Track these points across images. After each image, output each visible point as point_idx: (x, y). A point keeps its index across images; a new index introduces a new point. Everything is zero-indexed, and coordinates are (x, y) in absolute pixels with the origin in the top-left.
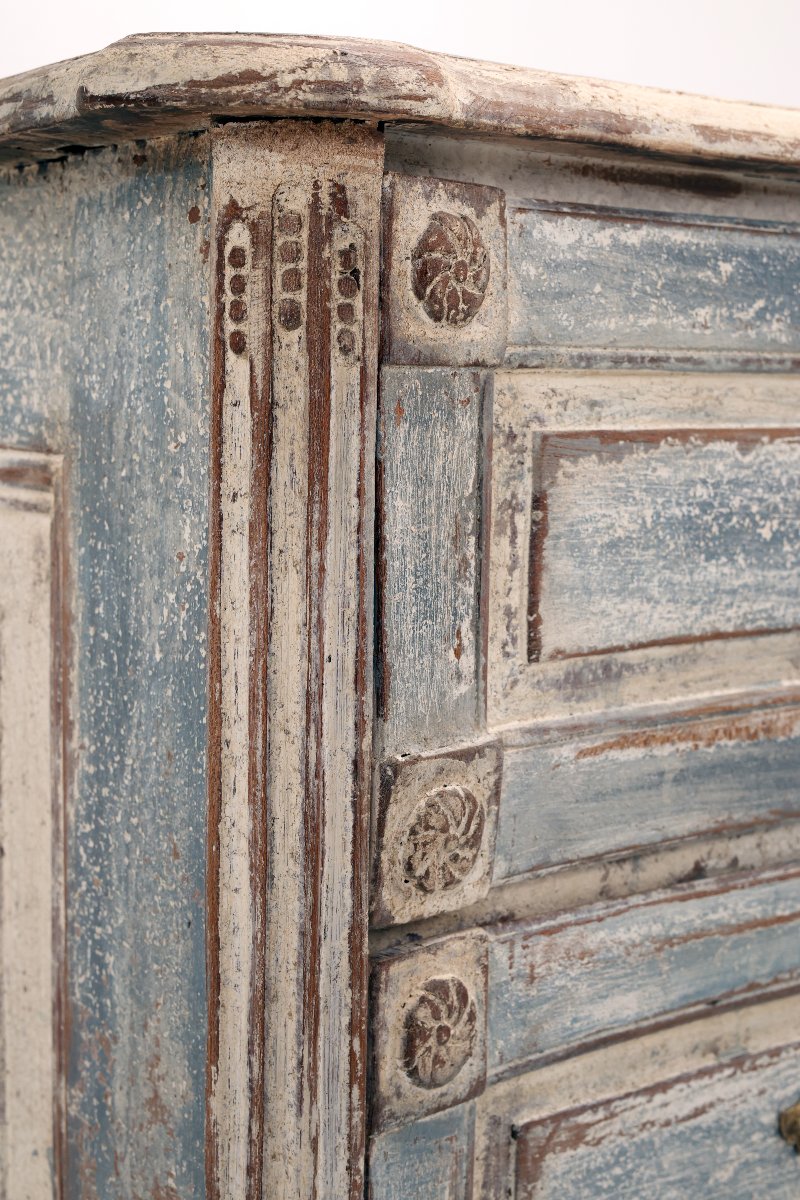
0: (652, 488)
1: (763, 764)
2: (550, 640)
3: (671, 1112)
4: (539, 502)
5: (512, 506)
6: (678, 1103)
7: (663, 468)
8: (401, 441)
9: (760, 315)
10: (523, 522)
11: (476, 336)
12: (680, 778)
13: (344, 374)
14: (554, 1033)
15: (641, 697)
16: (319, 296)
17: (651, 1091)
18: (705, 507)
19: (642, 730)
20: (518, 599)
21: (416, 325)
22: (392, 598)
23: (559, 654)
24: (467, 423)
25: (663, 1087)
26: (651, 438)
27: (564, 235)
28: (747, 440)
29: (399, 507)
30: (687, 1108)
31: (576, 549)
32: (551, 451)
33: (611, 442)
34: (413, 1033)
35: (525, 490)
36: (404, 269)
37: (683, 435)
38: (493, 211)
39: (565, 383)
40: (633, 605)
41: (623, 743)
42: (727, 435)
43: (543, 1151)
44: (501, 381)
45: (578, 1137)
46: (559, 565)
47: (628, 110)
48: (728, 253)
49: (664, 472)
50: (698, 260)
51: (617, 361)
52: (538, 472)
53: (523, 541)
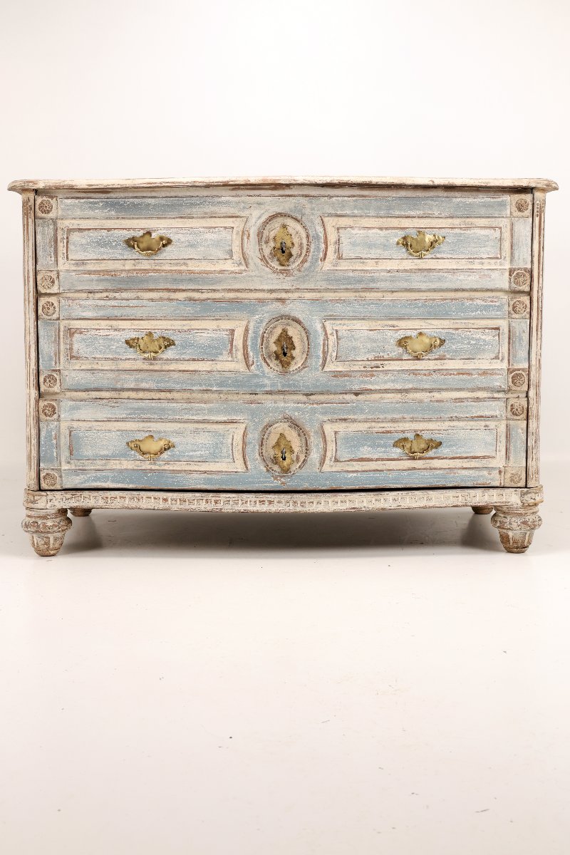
0: (90, 237)
1: (114, 280)
2: (70, 257)
3: (101, 334)
4: (67, 238)
5: (63, 238)
6: (102, 333)
7: (91, 234)
8: (39, 229)
9: (109, 211)
10: (65, 241)
11: (52, 215)
12: (97, 280)
13: (30, 220)
14: (74, 315)
15: (90, 267)
16: (27, 211)
17: (97, 329)
18: (100, 240)
19: (90, 272)
20: (65, 251)
21: (39, 214)
22: (38, 249)
23: (72, 260)
24: (51, 227)
25: (99, 329)
26: (89, 229)
27: (69, 201)
28: (109, 230)
29: (38, 237)
30: (104, 334)
31: (74, 244)
32: (70, 231)
33: (80, 230)
34: (43, 308)
35: (65, 237)
36: (37, 207)
37: (96, 229)
38: (55, 199)
39: (73, 221)
40: (86, 254)
41: (85, 274)
42: (105, 229)
43: (74, 333)
44: (59, 222)
45: (81, 333)
46: (71, 247)
47: (74, 184)
48: (102, 202)
49: (92, 234)
50: (96, 203)
51: (80, 218)
52: (67, 234)
53: (65, 243)
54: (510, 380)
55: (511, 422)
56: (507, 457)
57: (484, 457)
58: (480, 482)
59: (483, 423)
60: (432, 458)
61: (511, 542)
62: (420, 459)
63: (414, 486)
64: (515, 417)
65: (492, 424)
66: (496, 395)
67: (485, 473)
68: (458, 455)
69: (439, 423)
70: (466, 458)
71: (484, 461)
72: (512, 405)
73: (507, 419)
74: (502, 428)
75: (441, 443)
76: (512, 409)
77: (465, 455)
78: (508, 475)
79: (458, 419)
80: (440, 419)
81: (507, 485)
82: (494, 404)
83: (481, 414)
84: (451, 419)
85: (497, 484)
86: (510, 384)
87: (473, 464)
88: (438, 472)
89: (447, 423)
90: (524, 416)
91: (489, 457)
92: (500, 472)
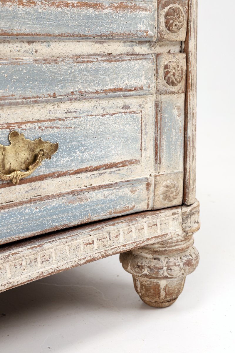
54: (162, 20)
55: (164, 98)
56: (157, 158)
57: (124, 164)
58: (120, 208)
59: (120, 102)
60: (42, 178)
61: (163, 293)
62: (22, 181)
63: (16, 238)
64: (171, 88)
65: (134, 103)
66: (138, 49)
67: (126, 191)
68: (85, 166)
69: (50, 107)
70: (97, 169)
71: (124, 170)
72: (166, 67)
73: (159, 92)
74: (150, 109)
75: (55, 147)
76: (167, 73)
77: (95, 164)
78: (161, 190)
79: (84, 96)
80: (54, 99)
81: (158, 206)
82: (136, 64)
83: (121, 85)
84: (72, 98)
85: (142, 206)
86: (163, 27)
87: (108, 178)
88: (54, 203)
89: (65, 106)
90: (182, 85)
91: (131, 162)
92: (148, 185)
